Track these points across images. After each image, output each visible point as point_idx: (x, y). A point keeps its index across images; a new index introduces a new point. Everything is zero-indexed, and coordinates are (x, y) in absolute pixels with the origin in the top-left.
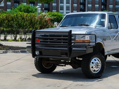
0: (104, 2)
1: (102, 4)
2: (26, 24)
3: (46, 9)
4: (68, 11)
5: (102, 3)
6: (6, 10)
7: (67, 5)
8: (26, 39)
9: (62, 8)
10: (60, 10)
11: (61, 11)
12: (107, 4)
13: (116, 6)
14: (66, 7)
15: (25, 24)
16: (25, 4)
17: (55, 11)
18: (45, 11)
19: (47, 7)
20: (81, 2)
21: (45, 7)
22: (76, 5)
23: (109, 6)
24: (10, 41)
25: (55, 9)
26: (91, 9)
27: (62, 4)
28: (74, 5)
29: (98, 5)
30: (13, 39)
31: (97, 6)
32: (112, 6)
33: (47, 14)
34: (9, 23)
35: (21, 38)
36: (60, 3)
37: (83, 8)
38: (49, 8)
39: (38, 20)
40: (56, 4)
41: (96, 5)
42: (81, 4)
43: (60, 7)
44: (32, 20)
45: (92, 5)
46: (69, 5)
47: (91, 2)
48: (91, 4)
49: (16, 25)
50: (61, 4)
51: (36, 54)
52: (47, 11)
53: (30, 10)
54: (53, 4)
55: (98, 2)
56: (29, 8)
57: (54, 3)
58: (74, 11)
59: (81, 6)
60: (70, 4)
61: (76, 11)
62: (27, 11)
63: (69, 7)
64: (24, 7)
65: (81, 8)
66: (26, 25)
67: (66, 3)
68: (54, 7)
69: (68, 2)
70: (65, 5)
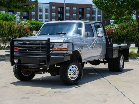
0: (82, 11)
1: (80, 13)
2: (5, 32)
3: (25, 18)
4: (47, 20)
5: (79, 12)
7: (46, 13)
8: (5, 47)
9: (41, 17)
10: (39, 18)
11: (40, 20)
12: (85, 13)
13: (93, 15)
14: (45, 16)
17: (35, 19)
19: (26, 16)
20: (60, 11)
21: (24, 16)
22: (55, 14)
23: (86, 15)
25: (34, 17)
26: (69, 17)
27: (41, 13)
28: (53, 14)
29: (76, 14)
32: (89, 15)
33: (27, 23)
37: (61, 17)
38: (28, 17)
39: (17, 28)
40: (35, 13)
41: (74, 14)
42: (59, 13)
43: (39, 16)
44: (10, 29)
46: (47, 13)
47: (69, 11)
48: (69, 13)
50: (40, 13)
51: (15, 62)
52: (26, 19)
53: (9, 18)
54: (32, 13)
55: (76, 11)
56: (8, 16)
58: (53, 20)
59: (60, 14)
60: (49, 13)
61: (55, 20)
62: (6, 19)
63: (48, 16)
64: (3, 15)
65: (60, 17)
67: (45, 12)
68: (33, 15)
69: (46, 11)
70: (44, 14)
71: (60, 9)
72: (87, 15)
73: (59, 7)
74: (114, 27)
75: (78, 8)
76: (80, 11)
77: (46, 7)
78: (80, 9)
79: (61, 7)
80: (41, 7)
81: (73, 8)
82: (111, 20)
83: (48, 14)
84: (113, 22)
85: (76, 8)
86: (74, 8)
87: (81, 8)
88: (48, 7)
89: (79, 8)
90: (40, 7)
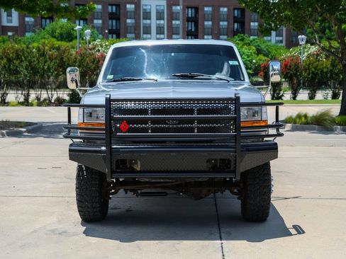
0: (239, 16)
1: (236, 20)
3: (111, 32)
4: (162, 36)
5: (235, 17)
6: (24, 35)
7: (158, 22)
9: (147, 30)
10: (144, 33)
11: (145, 36)
12: (247, 20)
14: (157, 27)
15: (46, 67)
16: (66, 20)
17: (133, 35)
18: (110, 36)
19: (114, 28)
20: (190, 16)
21: (110, 28)
22: (178, 22)
23: (250, 25)
24: (14, 106)
25: (133, 31)
26: (210, 30)
27: (148, 21)
28: (174, 22)
29: (226, 23)
30: (22, 99)
31: (224, 24)
32: (256, 24)
34: (10, 66)
35: (38, 99)
36: (144, 19)
37: (193, 30)
38: (119, 30)
40: (133, 21)
41: (221, 23)
43: (143, 27)
45: (213, 23)
46: (162, 22)
47: (210, 16)
48: (211, 20)
49: (26, 69)
50: (145, 21)
52: (114, 36)
54: (129, 21)
55: (226, 16)
57: (131, 18)
59: (190, 23)
60: (166, 20)
63: (164, 27)
65: (190, 28)
66: (49, 68)
67: (157, 19)
68: (131, 27)
69: (160, 17)
70: (154, 22)
71: (190, 13)
72: (252, 24)
73: (188, 8)
74: (307, 51)
75: (232, 8)
76: (236, 15)
77: (158, 7)
78: (236, 11)
79: (192, 8)
80: (149, 7)
81: (219, 9)
82: (300, 37)
83: (164, 24)
84: (305, 41)
85: (225, 9)
86: (221, 9)
87: (238, 9)
88: (162, 8)
89: (234, 9)
90: (145, 7)
